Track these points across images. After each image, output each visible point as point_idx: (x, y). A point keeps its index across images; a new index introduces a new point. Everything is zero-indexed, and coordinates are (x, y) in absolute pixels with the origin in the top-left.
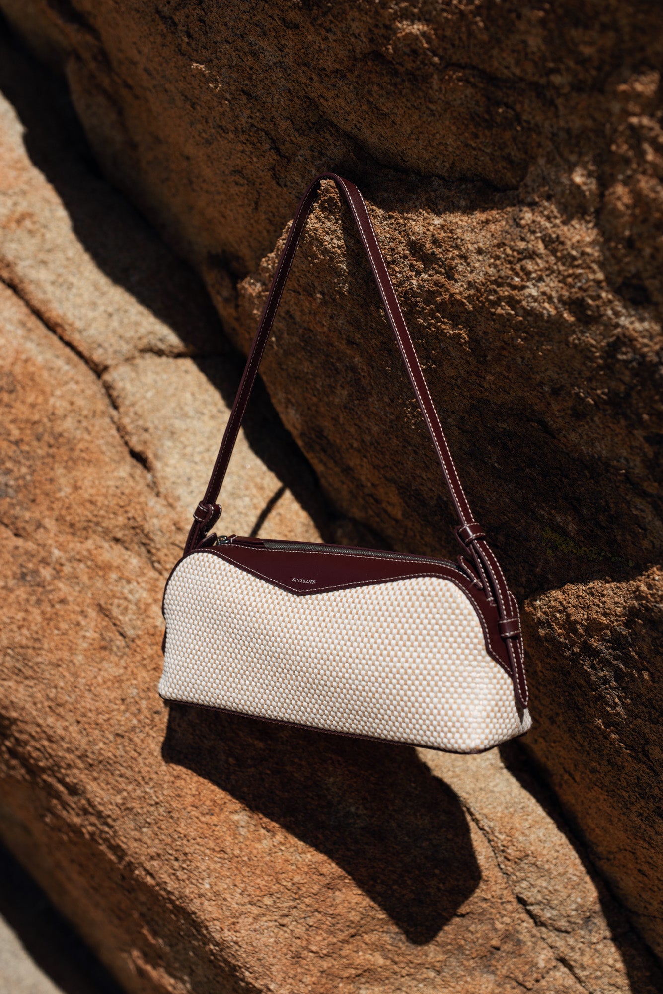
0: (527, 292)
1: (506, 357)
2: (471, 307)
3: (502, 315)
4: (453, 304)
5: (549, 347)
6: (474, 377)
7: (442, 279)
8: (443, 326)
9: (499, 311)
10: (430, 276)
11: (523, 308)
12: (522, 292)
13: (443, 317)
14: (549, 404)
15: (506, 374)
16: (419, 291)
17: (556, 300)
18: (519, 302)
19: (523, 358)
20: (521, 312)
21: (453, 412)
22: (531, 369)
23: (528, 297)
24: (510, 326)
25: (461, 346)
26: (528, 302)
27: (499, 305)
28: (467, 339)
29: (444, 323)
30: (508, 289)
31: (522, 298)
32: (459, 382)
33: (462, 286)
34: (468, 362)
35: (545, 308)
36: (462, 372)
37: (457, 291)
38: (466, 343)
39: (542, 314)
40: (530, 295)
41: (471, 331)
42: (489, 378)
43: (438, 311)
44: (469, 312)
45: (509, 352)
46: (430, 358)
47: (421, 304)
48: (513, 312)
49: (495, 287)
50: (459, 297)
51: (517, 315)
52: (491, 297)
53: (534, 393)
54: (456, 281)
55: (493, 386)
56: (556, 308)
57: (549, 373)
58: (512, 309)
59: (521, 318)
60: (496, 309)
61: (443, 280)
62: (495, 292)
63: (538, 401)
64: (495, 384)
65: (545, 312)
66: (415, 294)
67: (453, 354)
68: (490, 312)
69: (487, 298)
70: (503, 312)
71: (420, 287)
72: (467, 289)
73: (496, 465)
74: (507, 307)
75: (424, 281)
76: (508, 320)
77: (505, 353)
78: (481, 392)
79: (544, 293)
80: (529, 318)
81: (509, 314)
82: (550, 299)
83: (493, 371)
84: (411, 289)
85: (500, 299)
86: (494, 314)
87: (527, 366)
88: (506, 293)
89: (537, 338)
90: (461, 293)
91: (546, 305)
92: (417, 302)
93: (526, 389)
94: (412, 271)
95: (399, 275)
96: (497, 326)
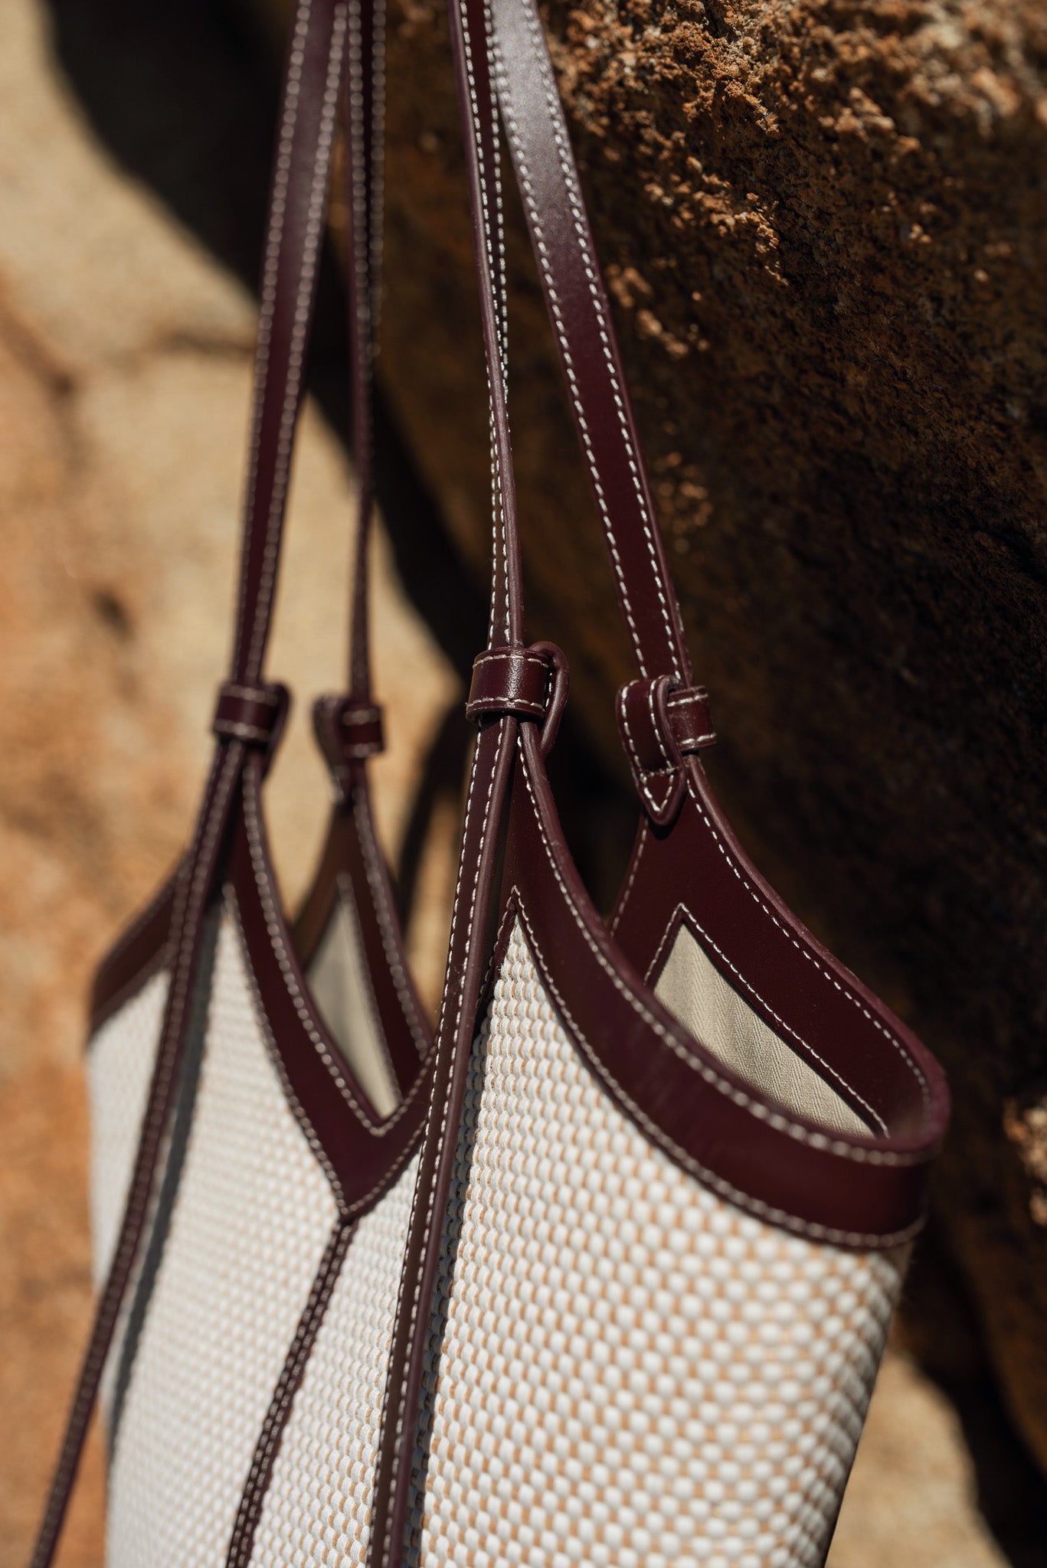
0: (926, 37)
1: (888, 300)
2: (769, 122)
3: (851, 136)
4: (726, 119)
5: (1004, 249)
6: (814, 379)
7: (692, 33)
8: (710, 202)
9: (846, 121)
10: (666, 29)
11: (918, 103)
12: (911, 42)
13: (707, 170)
14: (1026, 466)
15: (898, 363)
16: (638, 86)
17: (1014, 56)
18: (902, 79)
19: (937, 299)
20: (912, 118)
21: (775, 499)
22: (965, 337)
23: (927, 58)
24: (884, 180)
25: (761, 266)
26: (931, 77)
27: (847, 103)
28: (774, 241)
29: (711, 190)
30: (868, 34)
31: (912, 62)
32: (776, 396)
33: (746, 49)
34: (790, 326)
35: (980, 93)
36: (780, 361)
37: (734, 68)
38: (771, 255)
39: (972, 115)
40: (939, 51)
41: (782, 215)
42: (856, 378)
43: (696, 153)
44: (770, 142)
45: (895, 280)
46: (694, 319)
47: (651, 134)
48: (886, 123)
49: (827, 32)
50: (736, 89)
51: (900, 130)
52: (819, 74)
53: (980, 427)
54: (733, 38)
55: (870, 409)
56: (1017, 87)
57: (1017, 349)
58: (885, 113)
59: (912, 143)
60: (836, 116)
61: (698, 38)
62: (829, 49)
63: (995, 456)
64: (874, 401)
65: (981, 106)
66: (633, 100)
67: (748, 299)
68: (822, 129)
69: (809, 82)
70: (857, 123)
71: (642, 70)
72: (761, 58)
73: (906, 674)
74: (869, 106)
75: (652, 49)
76: (877, 155)
77: (882, 283)
78: (841, 429)
79: (976, 34)
80: (941, 141)
81: (874, 131)
82: (995, 50)
83: (861, 354)
84: (621, 83)
85: (844, 76)
86: (831, 136)
87: (952, 326)
88: (863, 52)
89: (967, 217)
90: (742, 77)
91: (986, 79)
92: (639, 126)
93: (957, 413)
94: (624, 24)
95: (592, 43)
96: (848, 181)
